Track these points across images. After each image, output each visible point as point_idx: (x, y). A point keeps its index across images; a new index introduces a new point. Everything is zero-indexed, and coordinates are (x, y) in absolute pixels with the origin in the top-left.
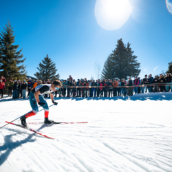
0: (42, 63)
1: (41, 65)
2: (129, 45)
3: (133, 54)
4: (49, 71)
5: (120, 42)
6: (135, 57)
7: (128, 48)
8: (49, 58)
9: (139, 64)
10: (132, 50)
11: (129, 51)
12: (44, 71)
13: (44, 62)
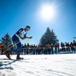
0: (4, 37)
1: (3, 39)
2: (52, 31)
3: (55, 35)
4: (8, 43)
5: (48, 29)
6: (56, 37)
7: (52, 32)
8: (9, 35)
9: (58, 40)
10: (54, 33)
11: (53, 34)
12: (4, 42)
13: (5, 37)
